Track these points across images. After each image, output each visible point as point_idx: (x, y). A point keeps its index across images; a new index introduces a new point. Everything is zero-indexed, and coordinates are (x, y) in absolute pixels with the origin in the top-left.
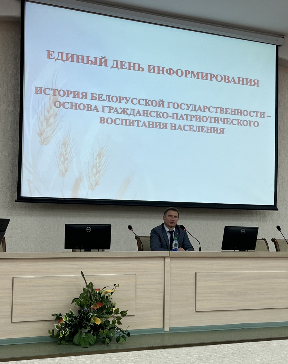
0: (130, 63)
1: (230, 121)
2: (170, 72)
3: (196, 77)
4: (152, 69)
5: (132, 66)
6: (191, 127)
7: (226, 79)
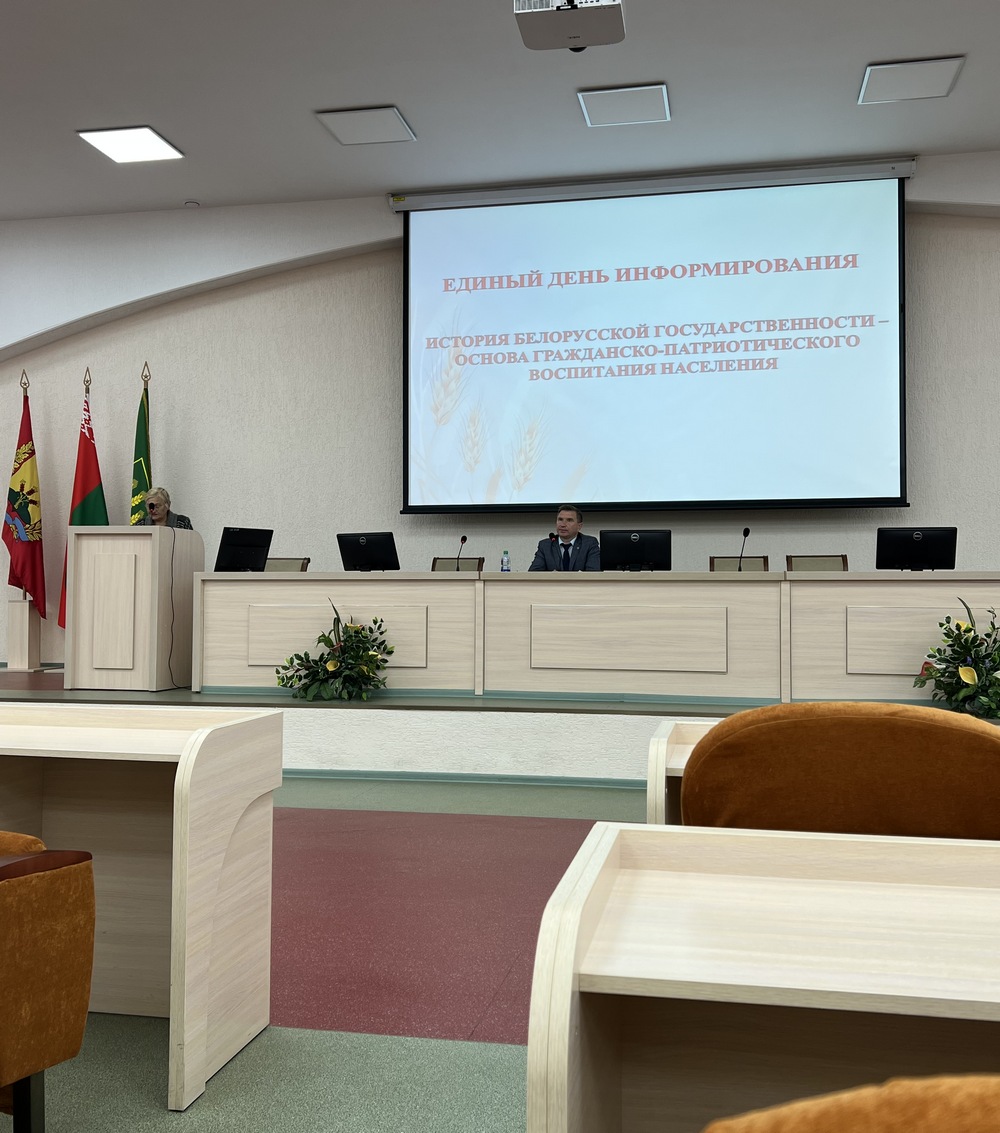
0: (582, 273)
1: (791, 344)
2: (660, 273)
3: (714, 272)
4: (623, 275)
5: (586, 277)
6: (704, 366)
7: (781, 265)
